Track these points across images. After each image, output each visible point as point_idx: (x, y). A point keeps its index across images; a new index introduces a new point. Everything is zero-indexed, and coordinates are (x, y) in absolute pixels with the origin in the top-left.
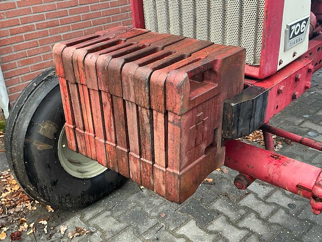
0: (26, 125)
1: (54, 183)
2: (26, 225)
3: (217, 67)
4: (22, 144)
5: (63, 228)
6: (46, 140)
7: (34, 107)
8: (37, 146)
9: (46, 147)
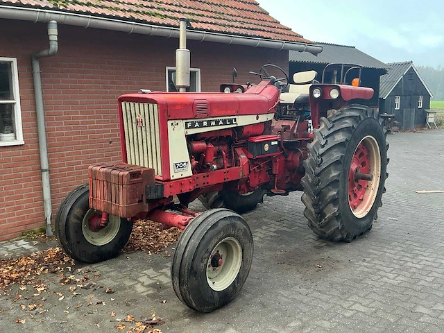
0: (69, 209)
1: (78, 243)
2: (59, 268)
3: (142, 173)
4: (65, 218)
5: (79, 270)
6: (77, 218)
7: (74, 200)
8: (73, 220)
9: (77, 221)
